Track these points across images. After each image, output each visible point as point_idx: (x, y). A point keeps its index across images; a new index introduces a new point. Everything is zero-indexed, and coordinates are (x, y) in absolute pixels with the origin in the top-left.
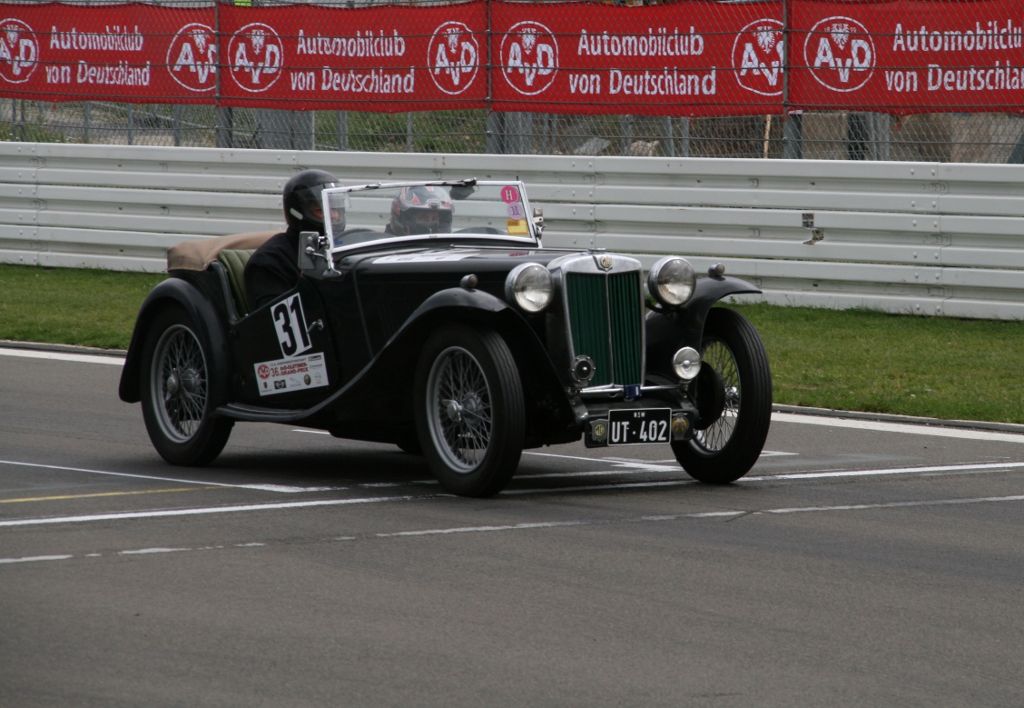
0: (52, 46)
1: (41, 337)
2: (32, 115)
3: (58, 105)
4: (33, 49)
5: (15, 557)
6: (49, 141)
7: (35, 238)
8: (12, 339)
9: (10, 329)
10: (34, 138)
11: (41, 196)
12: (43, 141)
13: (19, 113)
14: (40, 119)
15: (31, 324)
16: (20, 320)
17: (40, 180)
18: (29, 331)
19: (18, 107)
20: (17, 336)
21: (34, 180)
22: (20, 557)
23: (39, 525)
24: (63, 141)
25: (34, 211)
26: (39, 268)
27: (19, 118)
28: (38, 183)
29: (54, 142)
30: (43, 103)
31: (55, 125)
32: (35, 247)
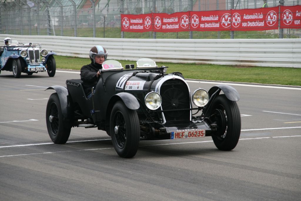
0: (296, 16)
1: (294, 84)
2: (291, 32)
3: (298, 29)
4: (291, 17)
5: (290, 136)
6: (295, 38)
7: (292, 61)
8: (287, 85)
9: (287, 83)
10: (292, 37)
11: (294, 51)
12: (294, 38)
13: (288, 32)
14: (293, 33)
15: (292, 81)
16: (289, 80)
17: (294, 47)
18: (291, 83)
19: (289, 30)
20: (288, 84)
21: (292, 47)
22: (291, 136)
23: (295, 128)
24: (299, 38)
25: (292, 55)
26: (293, 68)
27: (288, 33)
28: (293, 48)
29: (297, 38)
30: (294, 29)
31: (297, 34)
32: (292, 63)
